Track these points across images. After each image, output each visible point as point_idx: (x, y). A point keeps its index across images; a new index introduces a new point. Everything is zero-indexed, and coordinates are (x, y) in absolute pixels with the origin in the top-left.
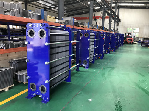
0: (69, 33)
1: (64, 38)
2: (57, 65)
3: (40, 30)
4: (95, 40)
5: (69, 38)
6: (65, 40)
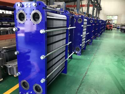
0: (66, 17)
2: (54, 57)
3: (33, 12)
4: (87, 26)
5: (66, 24)
6: (62, 26)
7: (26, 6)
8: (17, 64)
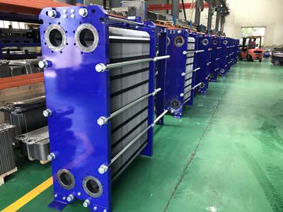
0: (148, 35)
1: (139, 49)
4: (195, 53)
5: (149, 50)
6: (141, 55)
7: (65, 16)
8: (48, 136)
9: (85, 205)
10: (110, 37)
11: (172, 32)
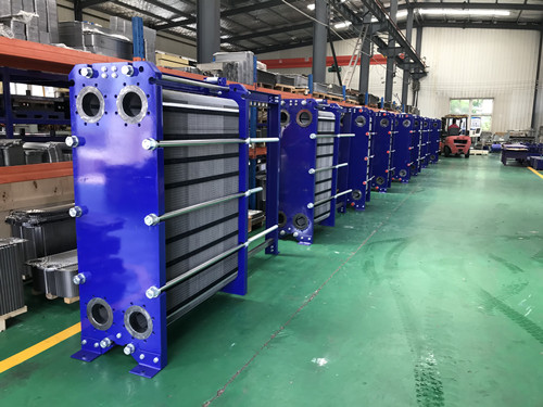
0: (237, 105)
1: (218, 124)
2: (192, 228)
3: (124, 91)
4: (336, 138)
6: (222, 132)
7: (104, 76)
8: (76, 262)
9: (127, 351)
10: (164, 104)
11: (293, 102)
